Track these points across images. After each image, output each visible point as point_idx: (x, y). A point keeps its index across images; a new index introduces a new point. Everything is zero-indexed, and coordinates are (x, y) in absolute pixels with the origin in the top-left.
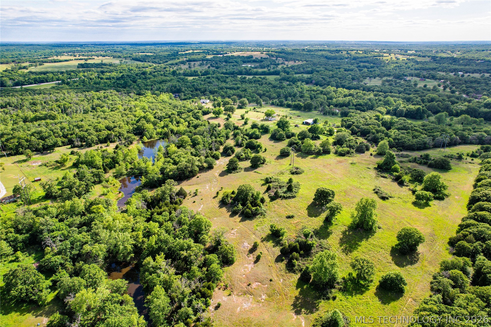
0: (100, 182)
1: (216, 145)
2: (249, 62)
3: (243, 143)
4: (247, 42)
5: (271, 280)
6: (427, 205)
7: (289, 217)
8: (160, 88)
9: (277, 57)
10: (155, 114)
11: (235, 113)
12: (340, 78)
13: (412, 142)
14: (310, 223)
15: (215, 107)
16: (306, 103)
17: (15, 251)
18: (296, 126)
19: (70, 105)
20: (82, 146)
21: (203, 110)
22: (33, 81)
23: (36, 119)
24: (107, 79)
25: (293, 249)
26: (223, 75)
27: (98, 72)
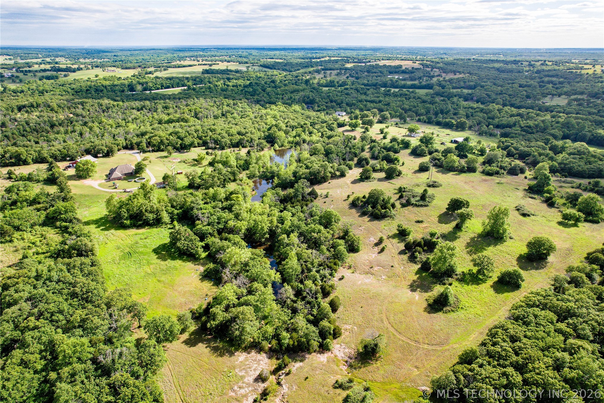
0: (235, 180)
1: (350, 156)
2: (396, 72)
3: (379, 156)
4: (396, 49)
5: (392, 266)
6: (575, 225)
7: (418, 222)
8: (291, 98)
9: (433, 68)
10: (287, 123)
11: (373, 127)
12: (510, 95)
13: (582, 168)
14: (439, 228)
15: (351, 120)
16: (459, 120)
17: (172, 221)
18: (442, 144)
19: (200, 110)
20: (215, 148)
21: (338, 122)
22: (160, 87)
23: (170, 122)
24: (233, 86)
25: (417, 244)
26: (363, 86)
27: (223, 79)
